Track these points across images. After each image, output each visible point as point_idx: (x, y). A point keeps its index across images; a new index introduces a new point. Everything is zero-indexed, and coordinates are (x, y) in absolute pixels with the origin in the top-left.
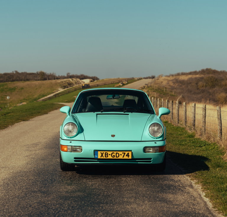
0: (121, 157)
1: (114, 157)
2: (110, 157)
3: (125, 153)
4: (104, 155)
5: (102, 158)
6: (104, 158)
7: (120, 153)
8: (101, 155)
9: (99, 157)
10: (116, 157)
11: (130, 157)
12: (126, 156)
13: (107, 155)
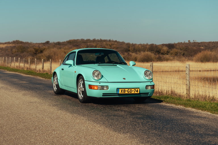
0: (133, 92)
1: (129, 92)
2: (126, 92)
3: (135, 90)
4: (123, 91)
5: (122, 93)
6: (123, 93)
7: (133, 90)
8: (121, 91)
9: (120, 93)
10: (130, 92)
11: (138, 93)
12: (136, 91)
13: (125, 91)
